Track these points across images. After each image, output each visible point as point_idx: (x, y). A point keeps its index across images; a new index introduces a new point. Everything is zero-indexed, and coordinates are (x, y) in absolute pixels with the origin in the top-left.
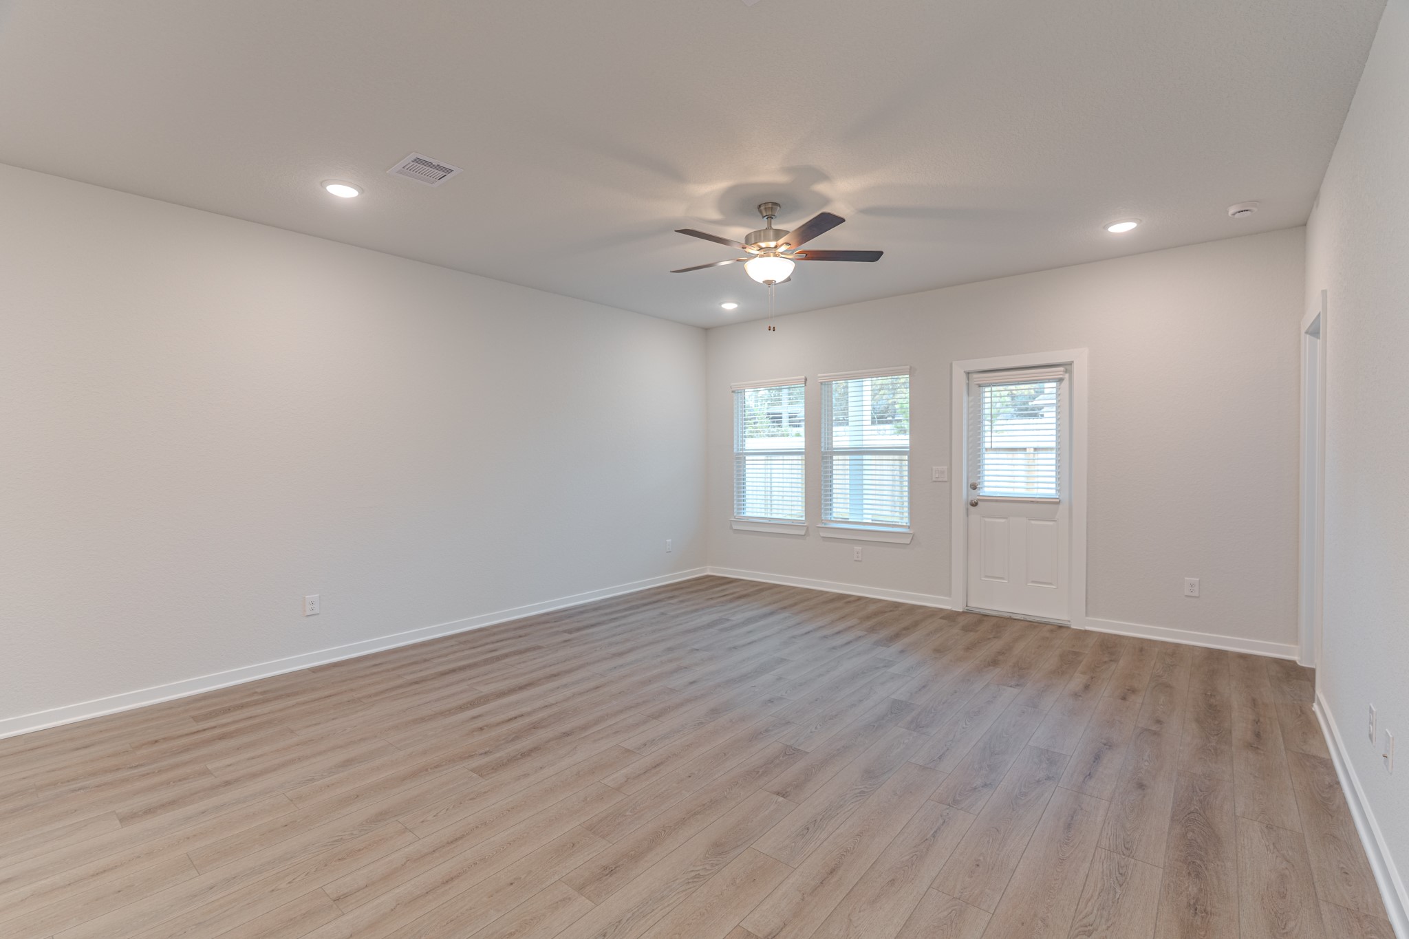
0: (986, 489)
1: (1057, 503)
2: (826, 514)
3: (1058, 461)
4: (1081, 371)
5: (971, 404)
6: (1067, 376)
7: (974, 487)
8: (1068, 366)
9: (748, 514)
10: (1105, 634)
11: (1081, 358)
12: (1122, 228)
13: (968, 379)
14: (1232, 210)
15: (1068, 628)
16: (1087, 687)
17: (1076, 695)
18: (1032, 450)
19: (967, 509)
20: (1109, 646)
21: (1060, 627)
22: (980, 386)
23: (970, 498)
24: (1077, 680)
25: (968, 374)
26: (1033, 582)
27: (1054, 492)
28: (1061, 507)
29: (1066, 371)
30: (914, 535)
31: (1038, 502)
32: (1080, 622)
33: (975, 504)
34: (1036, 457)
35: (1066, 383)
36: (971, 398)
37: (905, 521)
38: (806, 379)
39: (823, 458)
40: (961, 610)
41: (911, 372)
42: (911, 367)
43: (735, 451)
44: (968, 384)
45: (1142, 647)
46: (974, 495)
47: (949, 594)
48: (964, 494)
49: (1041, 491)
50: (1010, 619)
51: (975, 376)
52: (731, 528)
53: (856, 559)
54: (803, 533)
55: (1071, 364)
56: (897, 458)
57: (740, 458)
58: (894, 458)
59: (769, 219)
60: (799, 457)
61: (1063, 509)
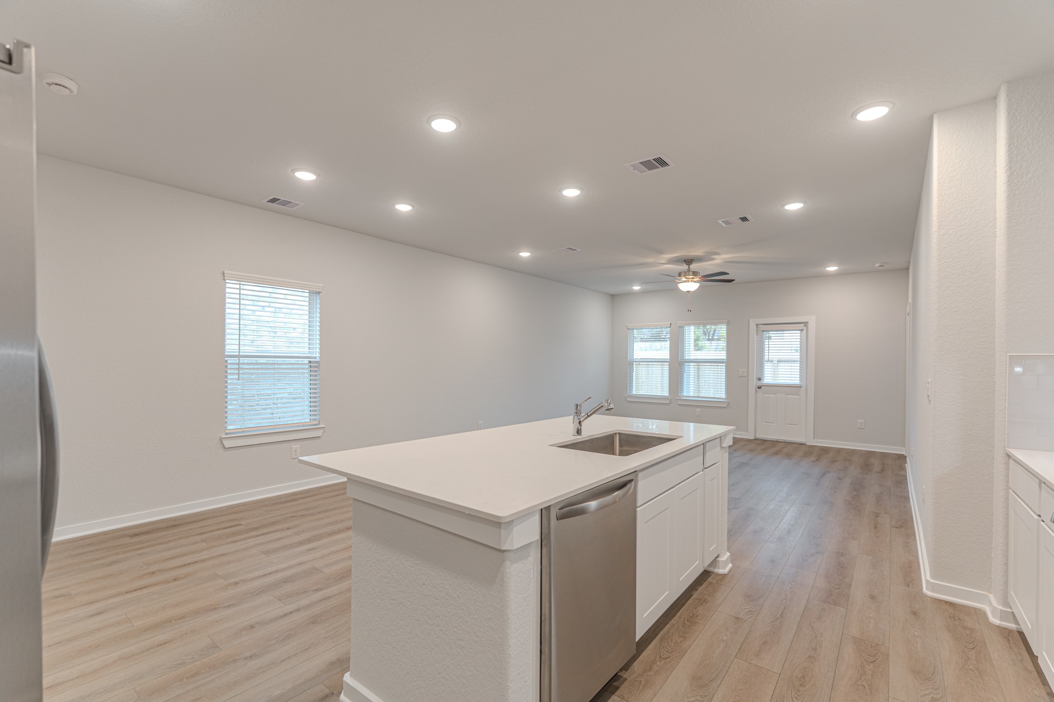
0: (765, 380)
1: (800, 387)
2: (681, 393)
3: (801, 367)
4: (812, 326)
5: (758, 339)
6: (805, 328)
7: (760, 379)
8: (806, 324)
9: (634, 393)
10: (822, 446)
11: (812, 320)
12: (832, 269)
13: (757, 327)
14: (877, 265)
15: (805, 444)
16: (817, 460)
17: (813, 462)
18: (776, 362)
19: (756, 390)
20: (825, 450)
21: (802, 444)
22: (763, 331)
23: (758, 385)
24: (813, 458)
25: (757, 325)
26: (788, 424)
27: (798, 382)
28: (802, 388)
29: (805, 326)
30: (729, 402)
31: (791, 387)
32: (810, 442)
33: (760, 388)
34: (779, 365)
35: (804, 331)
36: (758, 337)
37: (724, 396)
38: (671, 324)
39: (680, 364)
40: (753, 439)
41: (728, 323)
42: (728, 321)
43: (628, 360)
44: (757, 330)
45: (839, 451)
46: (759, 383)
47: (747, 431)
48: (754, 383)
50: (777, 441)
51: (761, 326)
52: (626, 400)
53: (697, 415)
54: (668, 402)
55: (807, 322)
56: (719, 364)
57: (631, 364)
58: (716, 364)
59: (689, 265)
60: (666, 364)
61: (803, 390)
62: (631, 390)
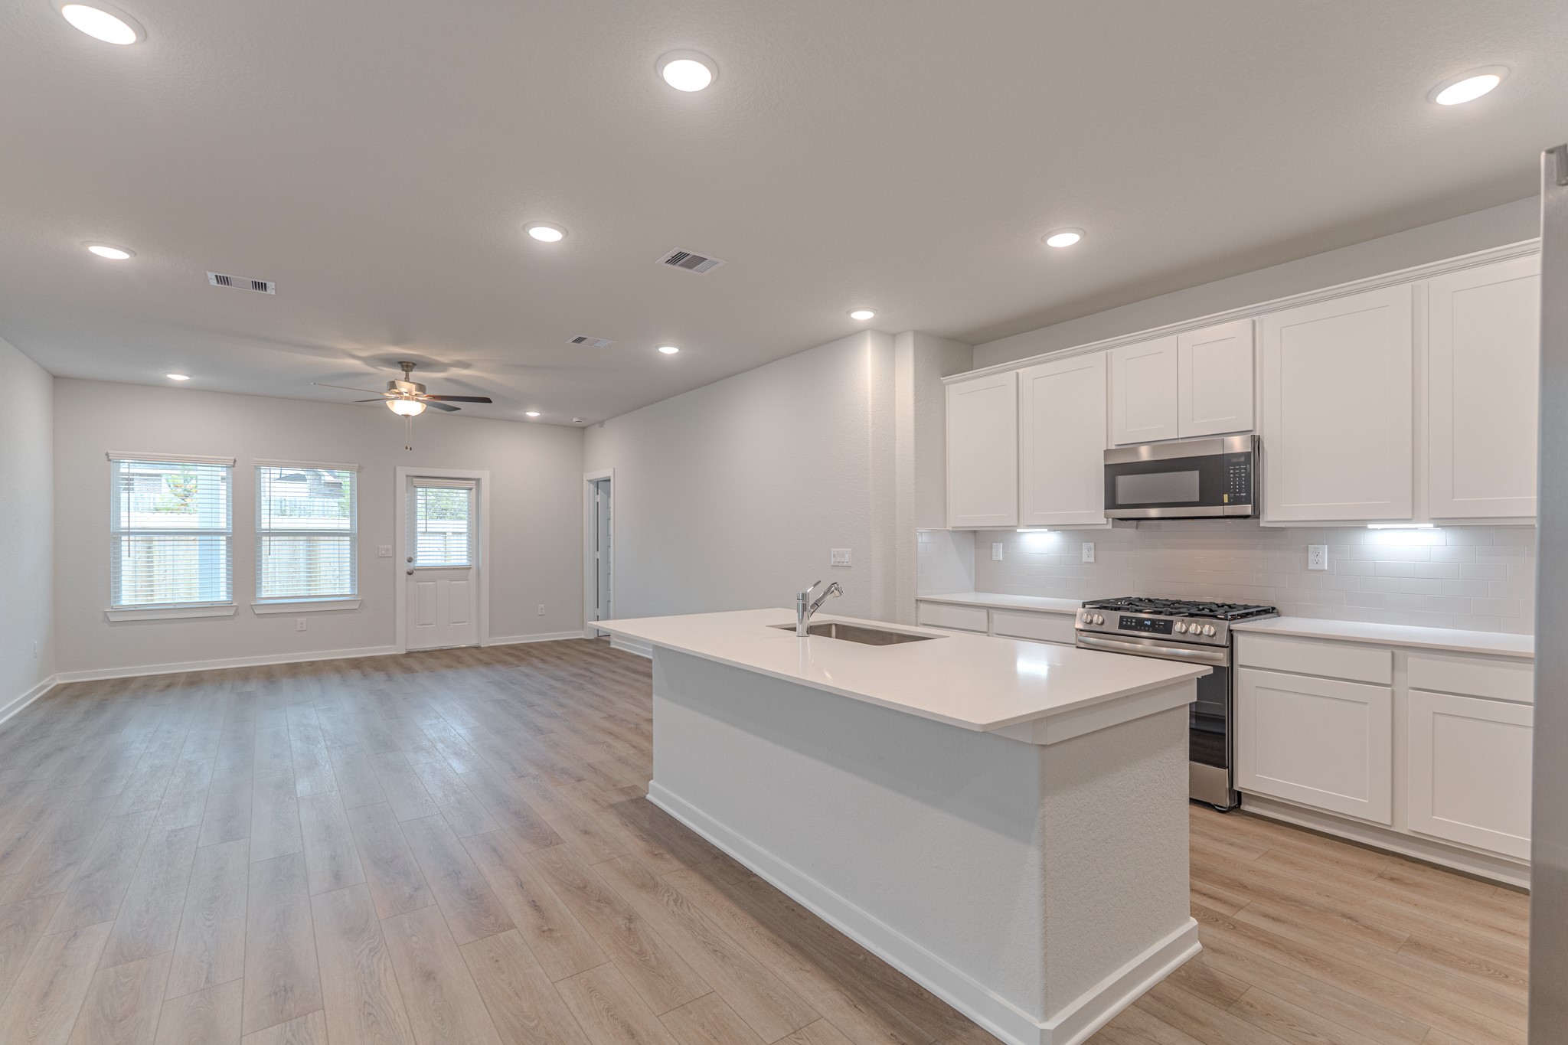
0: (419, 561)
1: (469, 568)
2: (258, 592)
3: (469, 540)
4: (486, 484)
5: (408, 499)
6: (475, 486)
7: (410, 560)
8: (478, 480)
9: (124, 603)
10: (503, 645)
11: (485, 477)
13: (407, 481)
15: (480, 647)
18: (451, 534)
19: (406, 579)
21: (477, 648)
22: (415, 487)
23: (408, 569)
25: (407, 477)
26: (453, 623)
27: (465, 561)
28: (471, 570)
29: (475, 483)
30: (359, 600)
31: (458, 569)
32: (485, 643)
33: (410, 574)
34: (454, 538)
35: (474, 490)
36: (409, 495)
37: (347, 590)
38: (235, 461)
39: (251, 539)
40: (402, 653)
42: (359, 466)
44: (407, 485)
46: (411, 566)
47: (394, 643)
48: (403, 567)
49: (453, 561)
51: (413, 479)
52: (107, 620)
53: (300, 629)
54: (231, 613)
56: (341, 538)
57: (115, 538)
58: (336, 538)
59: (407, 372)
60: (221, 538)
61: (473, 572)
62: (118, 597)
